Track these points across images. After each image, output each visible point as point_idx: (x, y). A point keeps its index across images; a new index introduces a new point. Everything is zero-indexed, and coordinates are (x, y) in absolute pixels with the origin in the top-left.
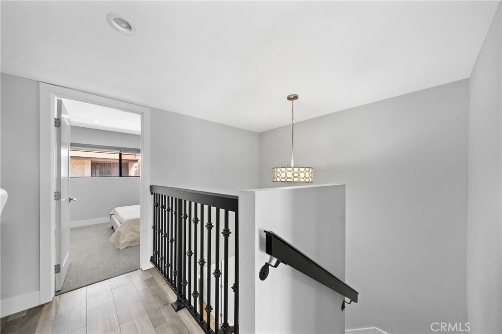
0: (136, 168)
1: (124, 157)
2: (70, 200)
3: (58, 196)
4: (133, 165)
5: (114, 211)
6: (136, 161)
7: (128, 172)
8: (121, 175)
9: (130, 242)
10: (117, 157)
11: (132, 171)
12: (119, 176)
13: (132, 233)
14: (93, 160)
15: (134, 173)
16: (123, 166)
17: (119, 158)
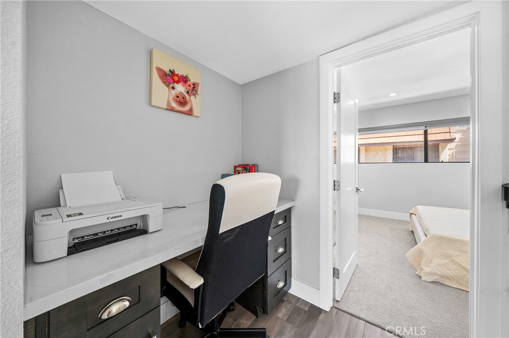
0: (452, 151)
1: (430, 138)
2: (358, 190)
3: (336, 186)
4: (447, 146)
5: (416, 209)
6: (452, 140)
7: (438, 156)
8: (426, 161)
9: (442, 276)
10: (422, 138)
11: (446, 153)
12: (423, 161)
13: (446, 261)
14: (395, 145)
15: (448, 157)
16: (429, 149)
17: (423, 140)
